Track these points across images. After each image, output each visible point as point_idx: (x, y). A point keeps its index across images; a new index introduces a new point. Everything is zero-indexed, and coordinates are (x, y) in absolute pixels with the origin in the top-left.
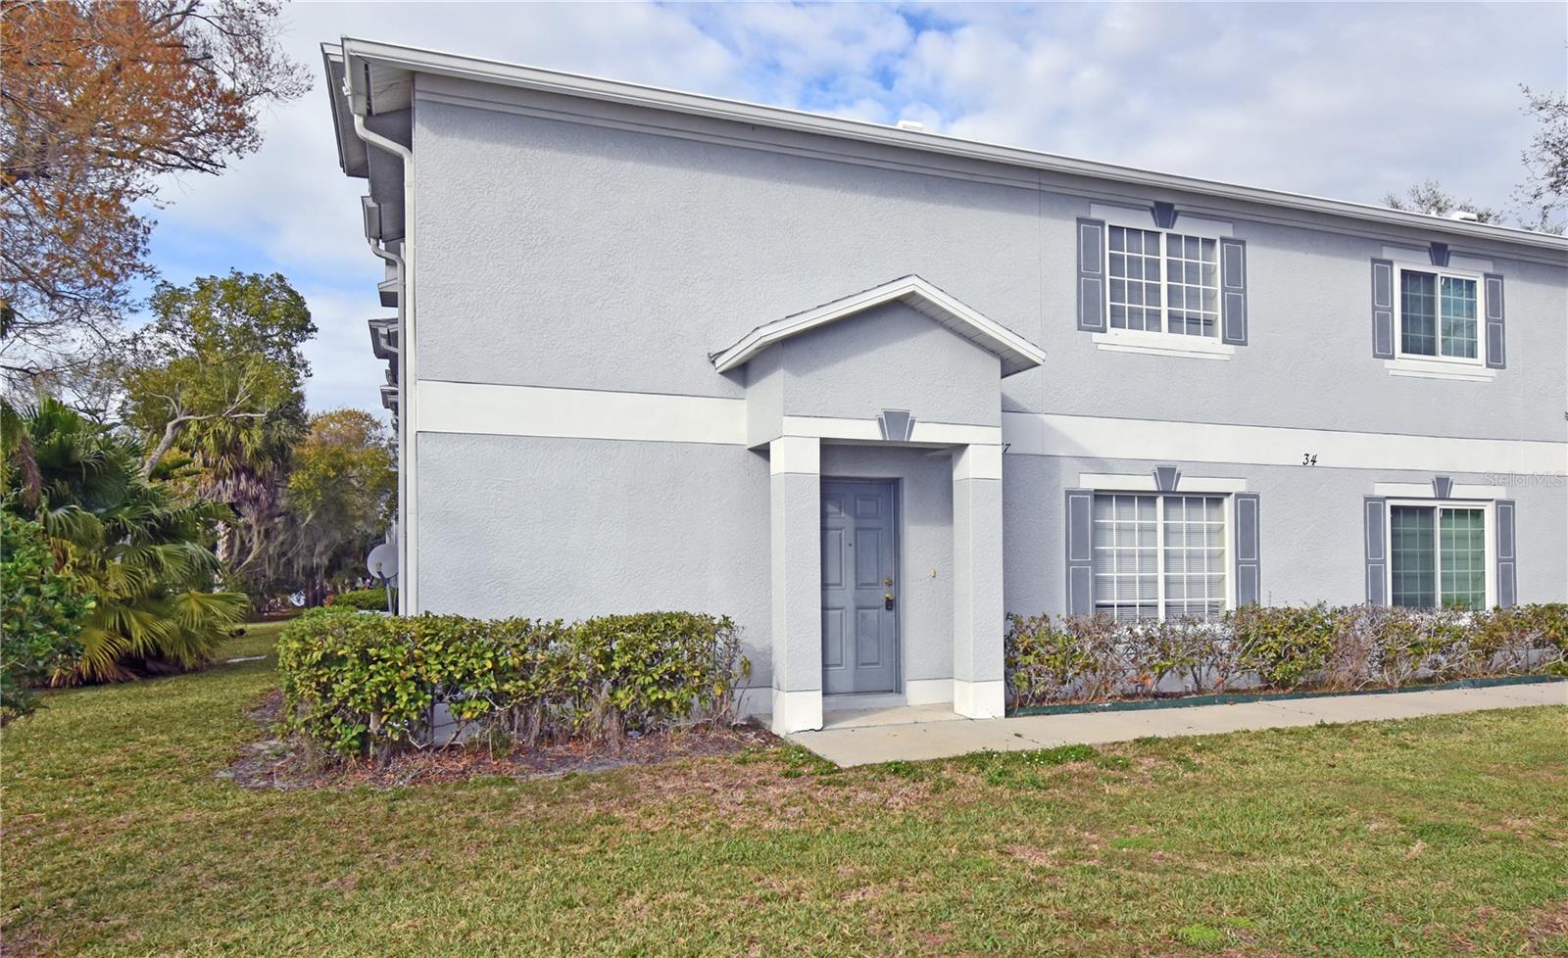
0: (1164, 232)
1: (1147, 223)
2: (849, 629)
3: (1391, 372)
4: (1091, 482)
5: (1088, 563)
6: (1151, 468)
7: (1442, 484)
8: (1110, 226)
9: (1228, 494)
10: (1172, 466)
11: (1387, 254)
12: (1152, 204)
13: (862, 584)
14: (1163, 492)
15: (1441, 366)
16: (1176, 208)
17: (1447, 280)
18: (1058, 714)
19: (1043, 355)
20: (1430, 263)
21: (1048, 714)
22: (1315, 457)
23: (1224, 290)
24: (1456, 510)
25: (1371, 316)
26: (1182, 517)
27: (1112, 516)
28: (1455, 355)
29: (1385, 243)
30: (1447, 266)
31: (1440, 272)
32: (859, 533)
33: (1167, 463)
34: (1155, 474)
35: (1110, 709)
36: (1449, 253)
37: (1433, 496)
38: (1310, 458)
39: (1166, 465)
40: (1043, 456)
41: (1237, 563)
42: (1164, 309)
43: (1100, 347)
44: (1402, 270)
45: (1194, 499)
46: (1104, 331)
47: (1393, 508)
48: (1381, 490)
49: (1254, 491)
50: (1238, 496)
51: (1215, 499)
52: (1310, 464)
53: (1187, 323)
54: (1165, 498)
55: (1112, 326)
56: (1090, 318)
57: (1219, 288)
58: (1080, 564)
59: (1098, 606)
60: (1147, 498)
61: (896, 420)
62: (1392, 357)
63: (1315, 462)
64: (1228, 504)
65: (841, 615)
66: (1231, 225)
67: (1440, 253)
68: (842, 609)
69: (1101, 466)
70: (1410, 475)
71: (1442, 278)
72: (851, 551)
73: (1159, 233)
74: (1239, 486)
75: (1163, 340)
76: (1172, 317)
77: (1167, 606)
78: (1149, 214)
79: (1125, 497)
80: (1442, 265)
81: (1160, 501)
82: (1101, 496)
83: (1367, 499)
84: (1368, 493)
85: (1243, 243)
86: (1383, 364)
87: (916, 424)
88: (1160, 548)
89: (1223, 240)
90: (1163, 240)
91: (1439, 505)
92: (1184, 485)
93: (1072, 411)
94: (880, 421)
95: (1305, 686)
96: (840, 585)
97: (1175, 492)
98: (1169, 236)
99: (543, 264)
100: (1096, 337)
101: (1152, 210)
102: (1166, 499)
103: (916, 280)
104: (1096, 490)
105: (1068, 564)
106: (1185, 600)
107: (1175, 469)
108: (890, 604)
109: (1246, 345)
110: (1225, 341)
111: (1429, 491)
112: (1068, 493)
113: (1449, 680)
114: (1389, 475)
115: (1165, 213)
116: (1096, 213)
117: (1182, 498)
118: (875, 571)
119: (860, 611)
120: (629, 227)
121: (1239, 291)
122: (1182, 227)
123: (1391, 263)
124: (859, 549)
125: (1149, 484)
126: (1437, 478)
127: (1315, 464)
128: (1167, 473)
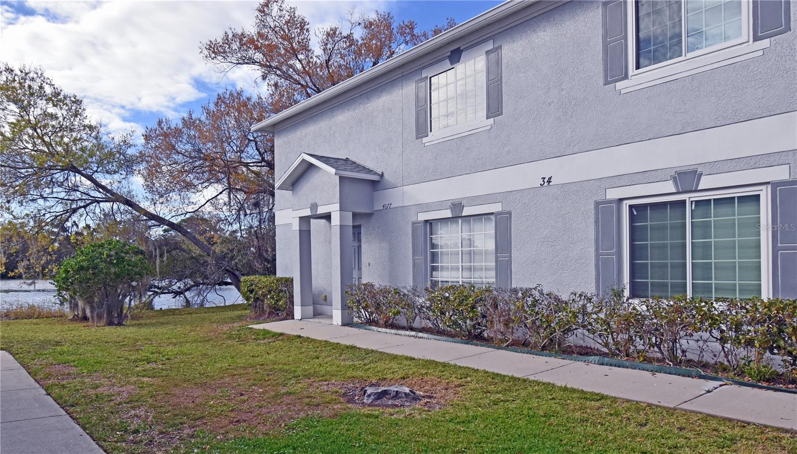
0: (455, 67)
1: (448, 65)
3: (623, 92)
4: (423, 217)
6: (448, 205)
8: (430, 77)
9: (492, 214)
10: (459, 201)
12: (449, 54)
16: (461, 48)
22: (550, 178)
23: (488, 84)
24: (715, 200)
25: (602, 51)
26: (471, 230)
27: (438, 233)
33: (457, 200)
34: (451, 208)
37: (677, 190)
38: (546, 180)
40: (403, 207)
41: (497, 258)
43: (426, 145)
45: (476, 219)
46: (427, 135)
47: (632, 207)
48: (613, 194)
49: (508, 209)
50: (497, 214)
51: (490, 218)
52: (546, 184)
53: (468, 114)
55: (431, 131)
56: (421, 130)
57: (485, 85)
58: (419, 259)
59: (432, 281)
60: (448, 221)
61: (314, 206)
62: (626, 77)
63: (550, 181)
64: (493, 220)
66: (492, 41)
69: (426, 208)
70: (646, 176)
73: (453, 68)
74: (499, 207)
75: (454, 130)
77: (463, 283)
78: (448, 61)
79: (443, 222)
81: (460, 222)
82: (433, 222)
83: (597, 204)
84: (600, 198)
85: (500, 48)
86: (615, 87)
87: (318, 207)
88: (460, 249)
89: (487, 53)
90: (455, 71)
91: (689, 197)
92: (466, 211)
93: (414, 182)
97: (462, 217)
98: (459, 67)
100: (424, 140)
101: (449, 58)
104: (425, 221)
105: (414, 260)
106: (472, 280)
107: (461, 203)
109: (502, 115)
110: (488, 117)
111: (670, 187)
112: (413, 224)
114: (619, 180)
115: (457, 54)
116: (424, 74)
117: (470, 218)
121: (497, 81)
122: (464, 58)
125: (448, 214)
126: (680, 174)
127: (550, 184)
128: (457, 206)
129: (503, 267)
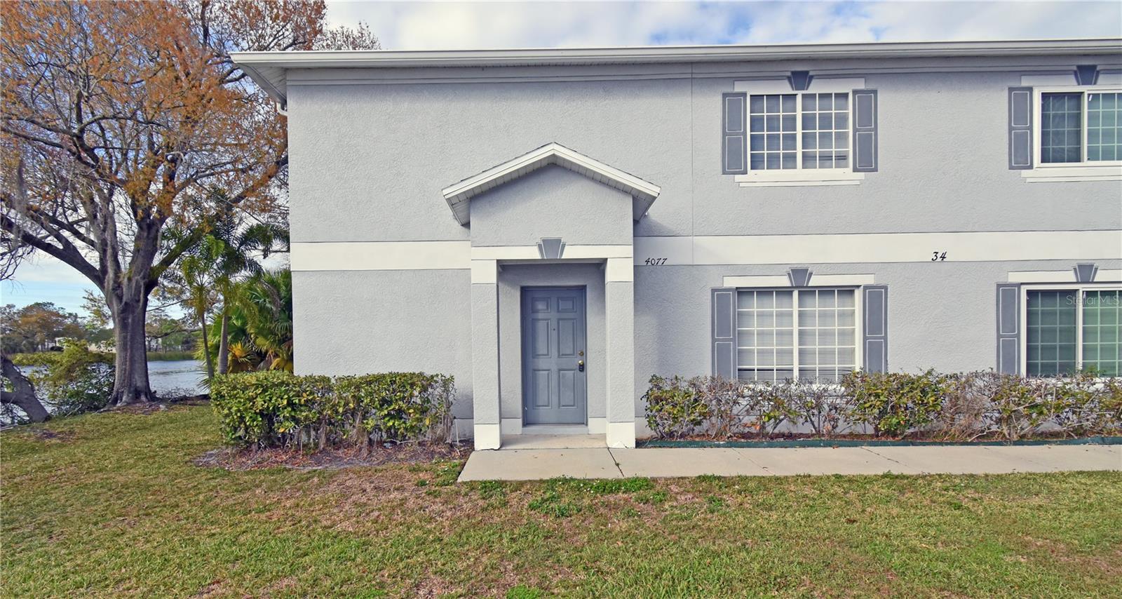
0: (800, 93)
1: (785, 88)
2: (554, 383)
3: (1028, 180)
4: (733, 282)
5: (730, 340)
6: (785, 270)
7: (1085, 271)
8: (751, 96)
9: (858, 287)
10: (804, 267)
11: (1025, 82)
12: (789, 74)
13: (563, 355)
14: (796, 287)
15: (1086, 170)
16: (811, 73)
17: (1096, 96)
18: (679, 447)
19: (658, 190)
20: (1075, 83)
21: (671, 447)
22: (943, 254)
23: (855, 130)
24: (1101, 292)
25: (1007, 135)
26: (815, 305)
27: (754, 306)
28: (1103, 160)
29: (1024, 73)
30: (1095, 84)
31: (1087, 89)
32: (560, 322)
33: (800, 266)
34: (789, 274)
35: (724, 446)
36: (1098, 72)
37: (1075, 281)
38: (939, 255)
39: (799, 267)
40: (693, 265)
41: (865, 338)
42: (799, 151)
43: (741, 185)
44: (1042, 94)
45: (826, 291)
46: (745, 173)
47: (1029, 293)
48: (1014, 278)
49: (882, 283)
50: (866, 287)
51: (848, 291)
52: (940, 260)
53: (819, 160)
54: (799, 291)
55: (752, 169)
56: (732, 164)
57: (850, 130)
58: (723, 340)
59: (739, 370)
60: (784, 292)
61: (552, 244)
62: (1031, 167)
63: (944, 258)
64: (858, 294)
65: (548, 374)
66: (863, 79)
67: (1087, 73)
68: (549, 370)
69: (742, 271)
70: (1048, 264)
71: (1089, 95)
72: (554, 334)
73: (796, 95)
74: (869, 280)
75: (799, 174)
76: (805, 157)
77: (800, 370)
78: (786, 82)
79: (764, 292)
80: (1090, 84)
81: (796, 294)
82: (742, 292)
83: (999, 286)
84: (1002, 281)
85: (875, 92)
86: (1020, 174)
87: (566, 247)
88: (796, 329)
89: (855, 92)
90: (799, 99)
91: (1082, 288)
92: (815, 281)
93: (717, 232)
94: (540, 246)
95: (914, 435)
96: (548, 355)
97: (807, 287)
98: (804, 96)
99: (356, 170)
100: (738, 178)
101: (789, 78)
102: (800, 293)
103: (556, 147)
104: (737, 288)
105: (714, 340)
106: (817, 367)
107: (808, 270)
108: (582, 368)
109: (877, 171)
110: (855, 170)
111: (1071, 276)
112: (714, 291)
113: (1078, 435)
114: (1023, 265)
115: (800, 79)
116: (739, 88)
117: (815, 291)
118: (572, 346)
119: (562, 372)
120: (405, 142)
121: (870, 130)
122: (815, 88)
123: (1030, 89)
124: (560, 332)
125: (785, 282)
126: (1080, 266)
127: (944, 260)
128: (800, 273)
129: (876, 349)
